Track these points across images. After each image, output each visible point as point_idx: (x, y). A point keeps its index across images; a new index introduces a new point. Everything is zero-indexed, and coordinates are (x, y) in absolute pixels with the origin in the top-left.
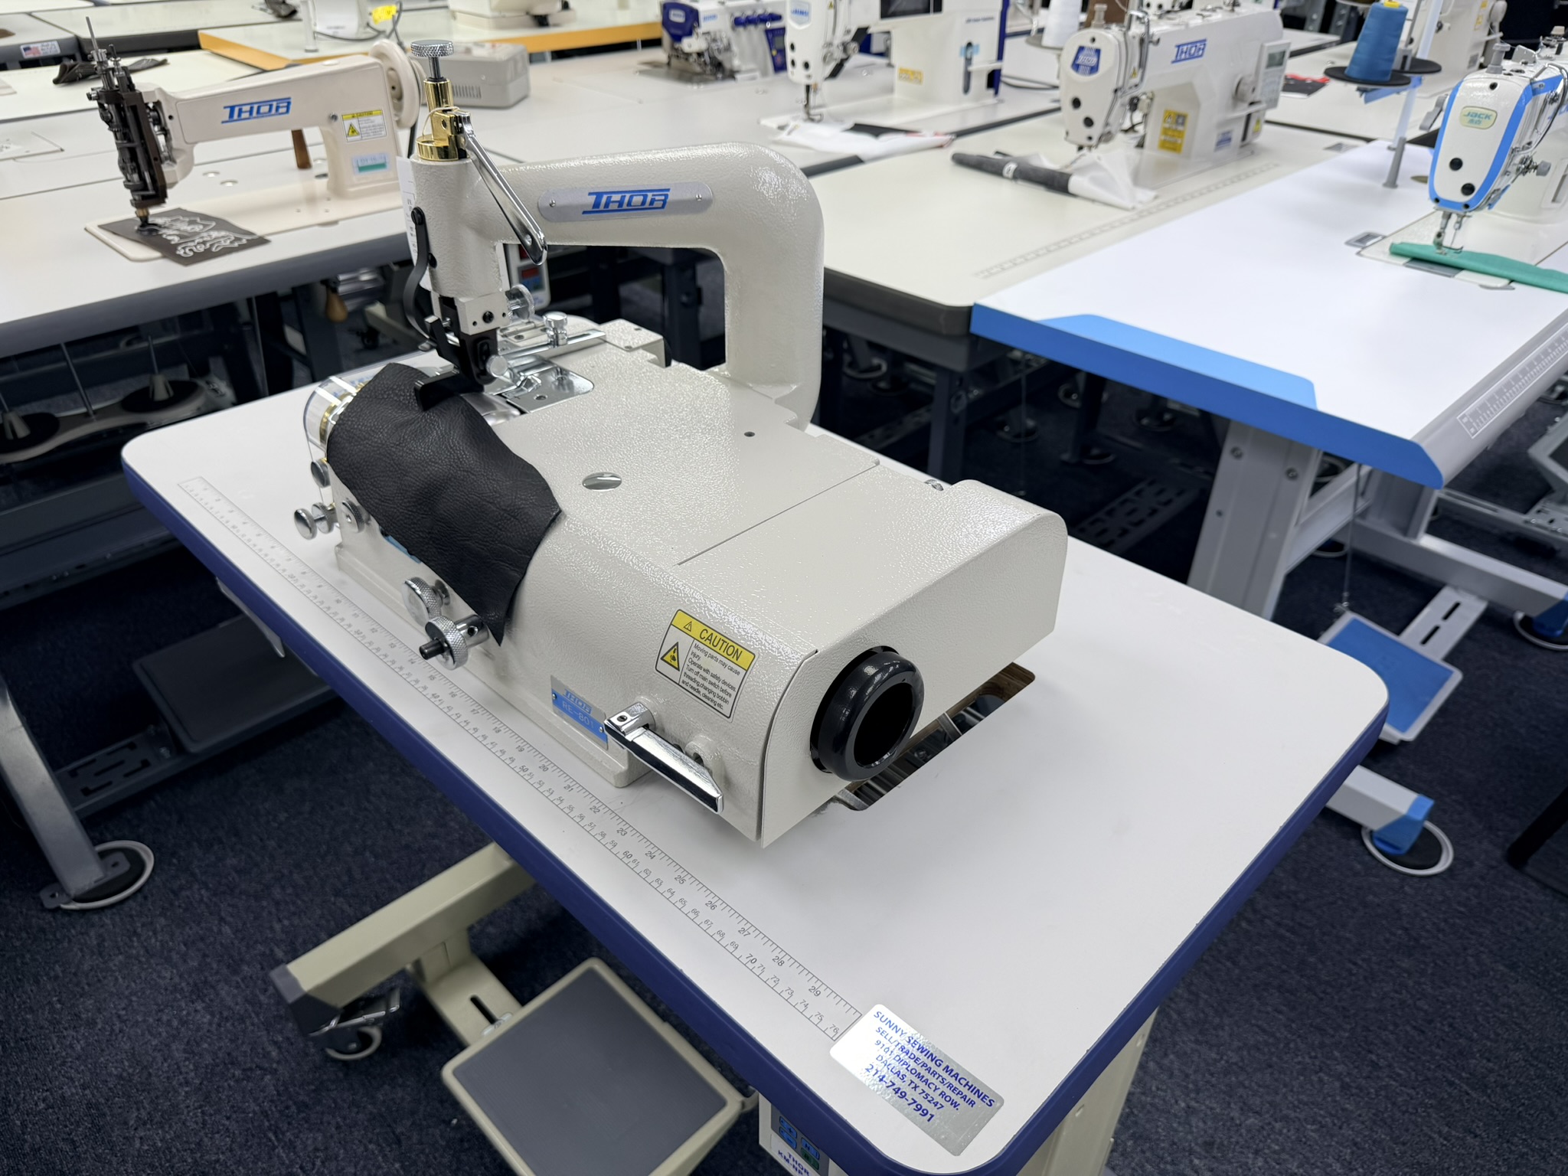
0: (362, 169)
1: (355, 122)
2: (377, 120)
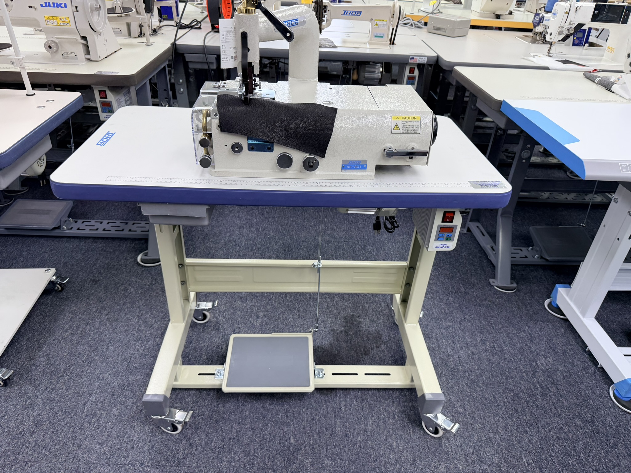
0: (376, 37)
1: (378, 22)
2: (385, 23)
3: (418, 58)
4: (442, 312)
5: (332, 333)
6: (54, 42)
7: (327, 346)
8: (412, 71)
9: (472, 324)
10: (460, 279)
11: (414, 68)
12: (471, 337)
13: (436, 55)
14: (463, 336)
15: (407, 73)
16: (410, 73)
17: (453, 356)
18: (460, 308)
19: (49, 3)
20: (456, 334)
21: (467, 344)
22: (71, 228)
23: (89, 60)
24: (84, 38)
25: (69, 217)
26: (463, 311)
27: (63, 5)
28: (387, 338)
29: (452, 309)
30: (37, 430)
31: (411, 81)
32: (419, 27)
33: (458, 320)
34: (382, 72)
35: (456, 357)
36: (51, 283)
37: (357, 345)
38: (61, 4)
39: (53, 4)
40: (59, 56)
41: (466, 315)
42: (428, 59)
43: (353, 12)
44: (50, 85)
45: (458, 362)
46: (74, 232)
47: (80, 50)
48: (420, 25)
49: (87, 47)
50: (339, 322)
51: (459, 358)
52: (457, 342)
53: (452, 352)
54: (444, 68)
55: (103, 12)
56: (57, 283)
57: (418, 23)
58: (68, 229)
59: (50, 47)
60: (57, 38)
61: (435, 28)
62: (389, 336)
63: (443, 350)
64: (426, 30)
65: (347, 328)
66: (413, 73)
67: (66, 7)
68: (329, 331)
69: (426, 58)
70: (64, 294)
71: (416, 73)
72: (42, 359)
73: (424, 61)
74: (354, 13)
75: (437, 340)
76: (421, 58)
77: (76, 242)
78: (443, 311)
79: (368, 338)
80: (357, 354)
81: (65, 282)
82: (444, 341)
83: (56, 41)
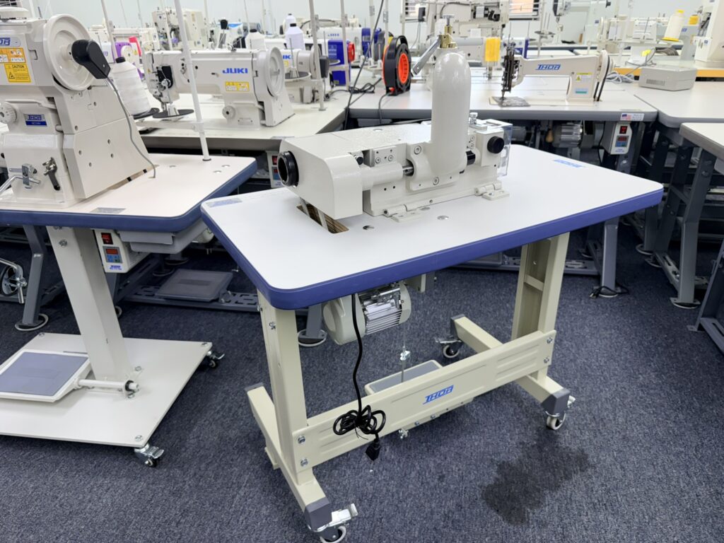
0: (577, 92)
1: (580, 76)
2: (589, 76)
3: (632, 114)
4: (670, 433)
5: (521, 446)
6: (232, 108)
7: (515, 463)
8: (623, 130)
9: (714, 453)
10: (692, 390)
11: (626, 127)
12: (713, 470)
13: (655, 110)
14: (701, 466)
15: (617, 133)
16: (621, 132)
17: (688, 493)
18: (695, 429)
19: (231, 69)
20: (690, 463)
21: (708, 478)
22: (229, 302)
23: (264, 125)
24: (261, 103)
25: (228, 290)
26: (699, 433)
27: (244, 71)
28: (595, 460)
29: (683, 429)
30: (183, 521)
31: (622, 142)
32: (628, 82)
33: (694, 445)
34: (582, 134)
35: (693, 495)
36: (207, 358)
37: (555, 466)
38: (242, 69)
39: (235, 70)
40: (235, 122)
41: (704, 439)
42: (645, 116)
43: (550, 65)
44: (224, 151)
45: (696, 501)
46: (232, 305)
47: (256, 115)
48: (629, 79)
49: (263, 112)
50: (530, 433)
51: (697, 496)
52: (693, 475)
53: (687, 488)
54: (668, 125)
55: (281, 76)
56: (212, 359)
57: (626, 77)
58: (227, 302)
59: (228, 113)
60: (236, 104)
61: (649, 81)
62: (598, 457)
63: (673, 483)
64: (637, 84)
65: (541, 442)
66: (625, 133)
67: (246, 72)
68: (517, 444)
69: (643, 115)
70: (218, 372)
71: (629, 132)
72: (192, 441)
73: (640, 118)
74: (551, 67)
75: (664, 468)
76: (636, 114)
77: (233, 316)
78: (671, 431)
79: (569, 458)
80: (555, 476)
81: (220, 358)
82: (674, 471)
83: (234, 106)
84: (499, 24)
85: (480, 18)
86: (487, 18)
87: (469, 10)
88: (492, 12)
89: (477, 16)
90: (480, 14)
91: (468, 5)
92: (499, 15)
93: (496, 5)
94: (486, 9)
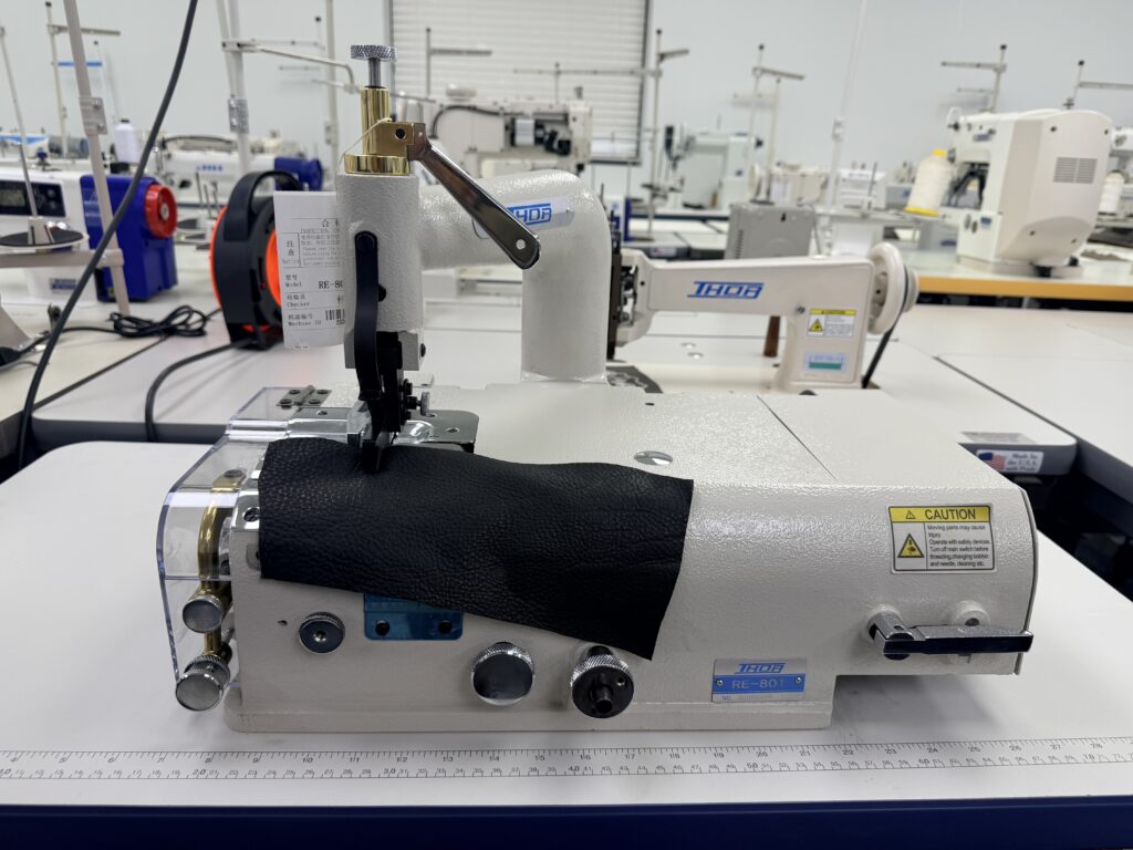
0: (813, 365)
1: (822, 319)
2: (847, 320)
3: (1008, 454)
13: (1071, 441)
42: (1045, 459)
69: (1040, 455)
73: (1032, 464)
76: (1021, 453)
84: (572, 161)
85: (525, 148)
86: (541, 148)
87: (498, 125)
88: (553, 135)
89: (519, 139)
90: (525, 137)
91: (495, 114)
92: (568, 143)
93: (561, 118)
94: (539, 125)
